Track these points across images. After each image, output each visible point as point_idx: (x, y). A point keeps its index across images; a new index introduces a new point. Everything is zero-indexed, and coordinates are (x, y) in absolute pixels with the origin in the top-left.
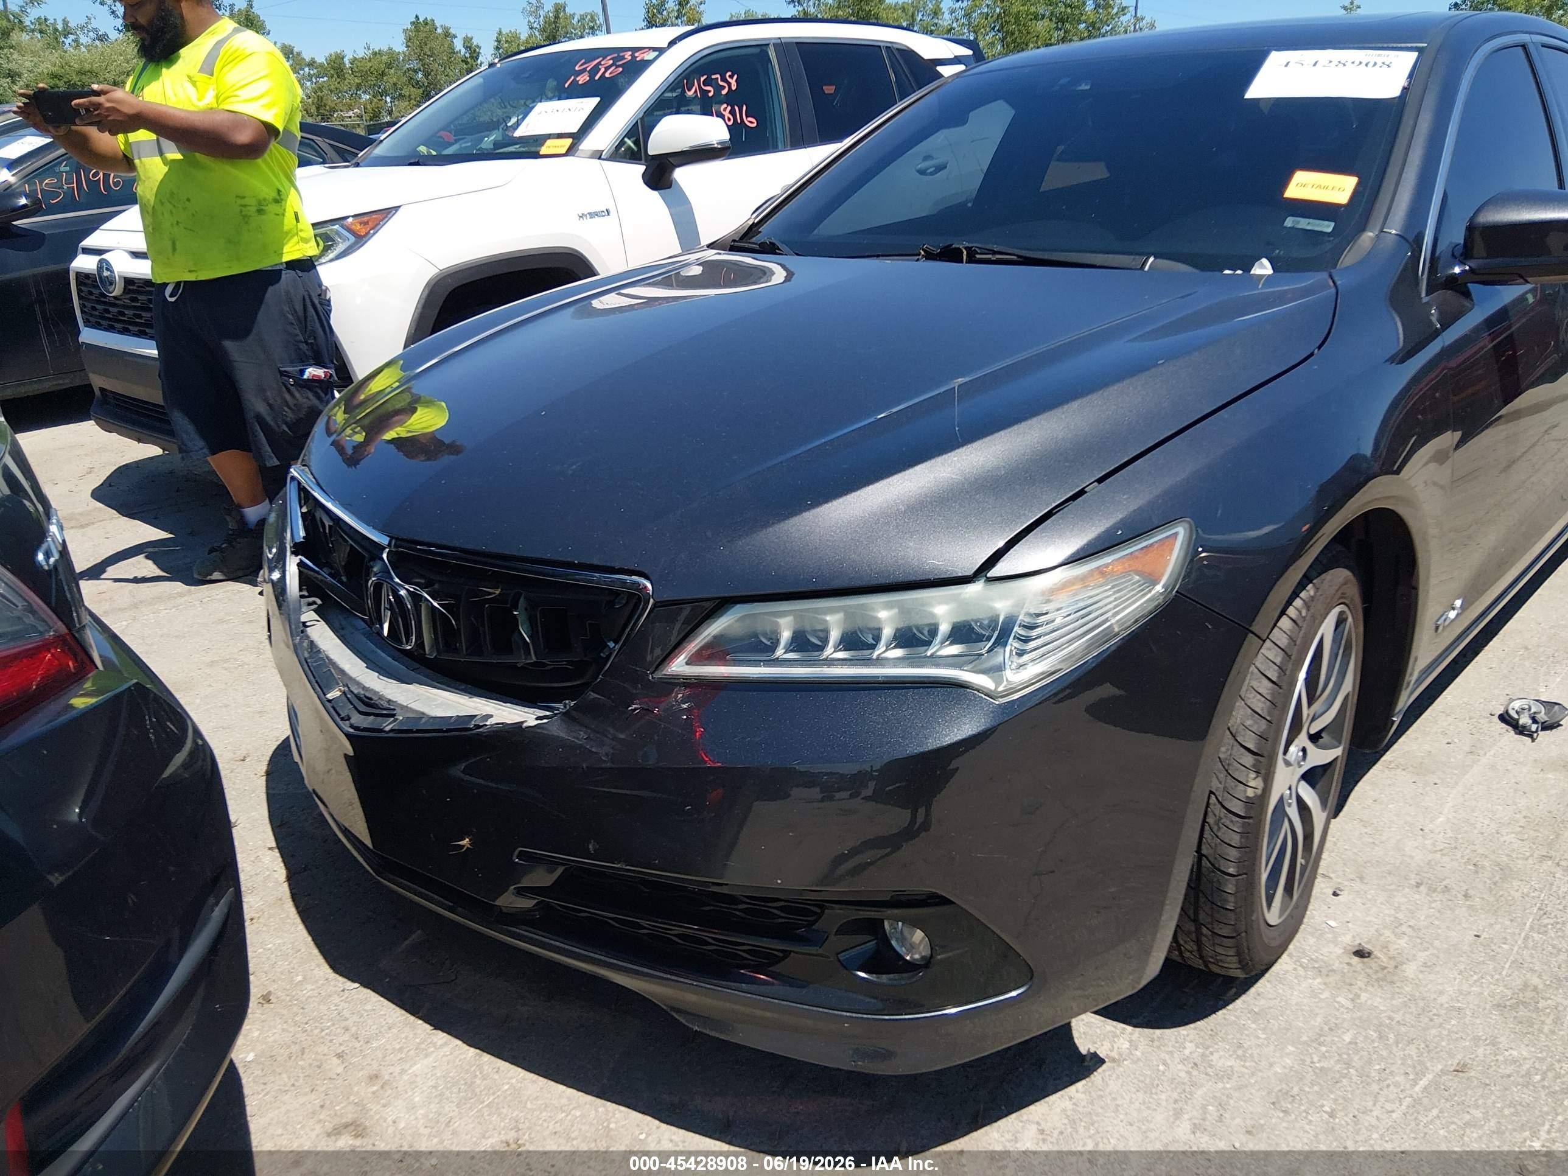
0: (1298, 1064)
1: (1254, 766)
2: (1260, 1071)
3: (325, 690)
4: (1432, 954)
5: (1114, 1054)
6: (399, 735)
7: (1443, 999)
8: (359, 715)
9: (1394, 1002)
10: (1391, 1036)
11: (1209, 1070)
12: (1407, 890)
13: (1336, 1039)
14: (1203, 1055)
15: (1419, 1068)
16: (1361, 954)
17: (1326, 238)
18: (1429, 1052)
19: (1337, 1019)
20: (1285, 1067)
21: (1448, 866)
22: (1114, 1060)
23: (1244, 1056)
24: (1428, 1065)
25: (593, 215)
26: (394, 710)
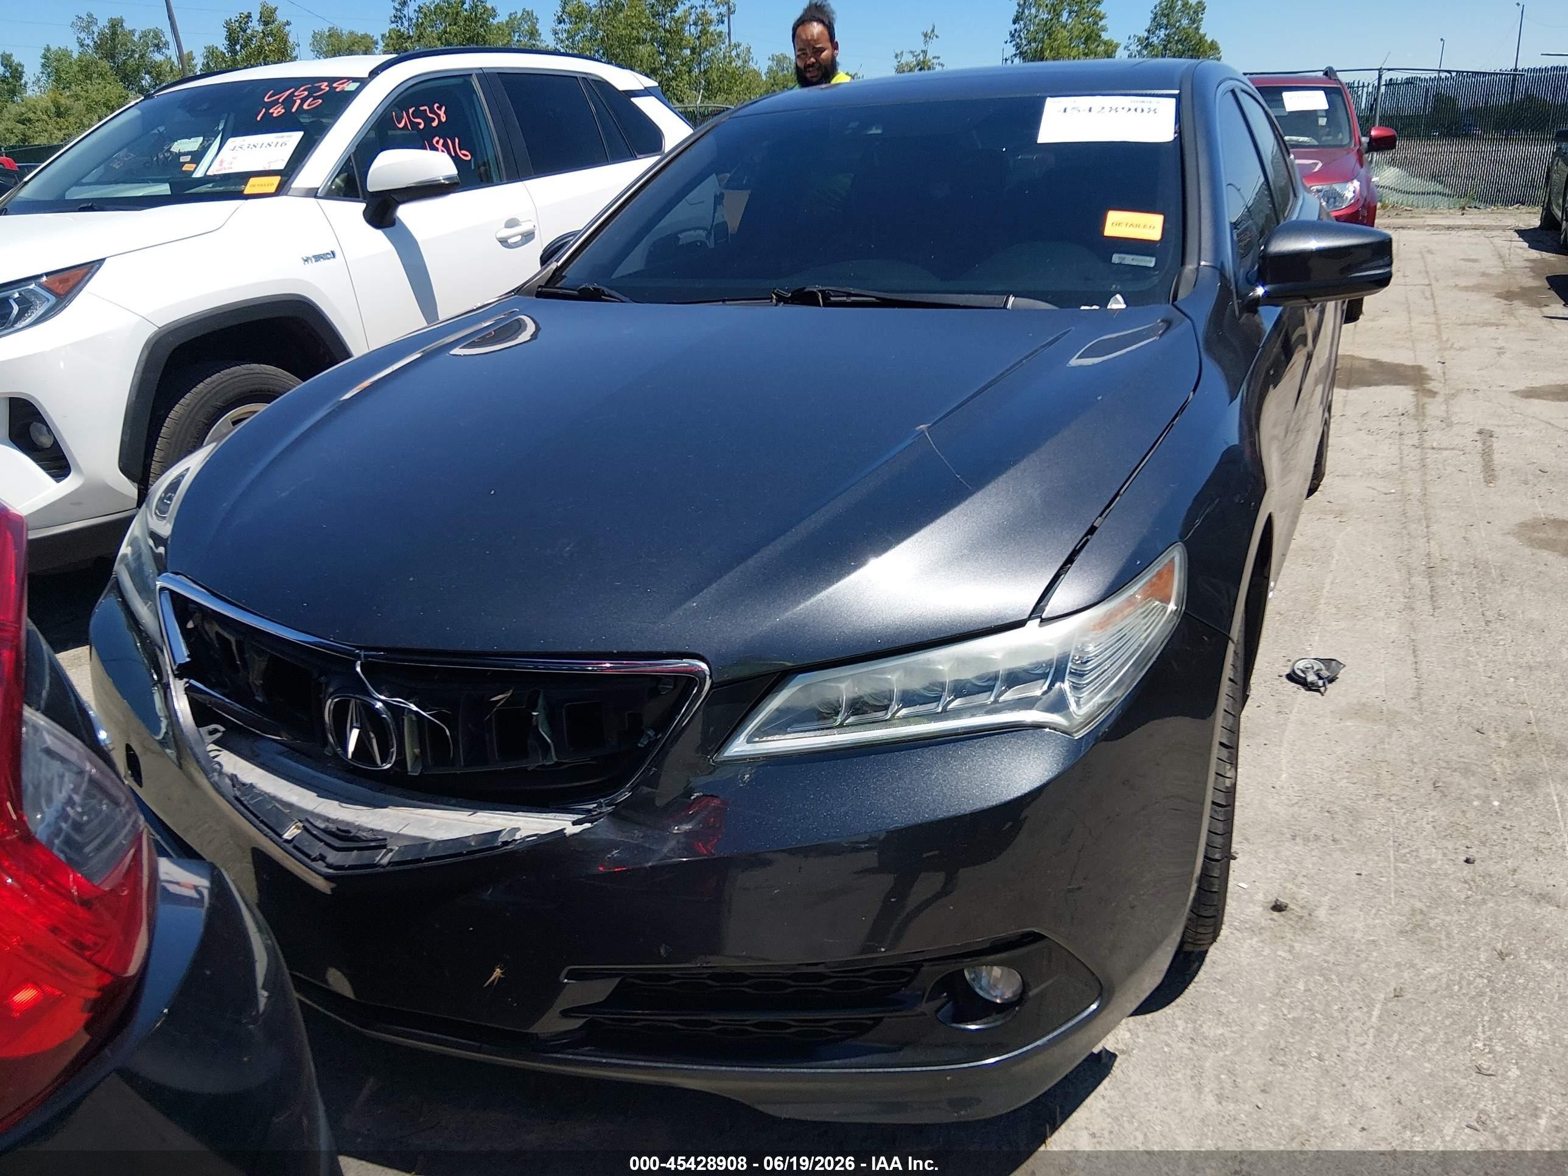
0: (1274, 1020)
1: (1229, 758)
2: (1247, 1033)
3: (278, 830)
4: (1332, 897)
5: (1121, 1046)
6: (402, 867)
7: (1358, 936)
8: (335, 852)
9: (1322, 946)
10: (1334, 977)
11: (1206, 1042)
12: (1287, 844)
13: (1293, 990)
14: (1195, 1029)
15: (1367, 1001)
16: (1278, 908)
17: (1152, 273)
18: (1368, 984)
19: (1285, 971)
20: (1264, 1025)
21: (1309, 816)
22: (1123, 1052)
23: (1228, 1022)
24: (1373, 996)
25: (318, 258)
26: (385, 839)
